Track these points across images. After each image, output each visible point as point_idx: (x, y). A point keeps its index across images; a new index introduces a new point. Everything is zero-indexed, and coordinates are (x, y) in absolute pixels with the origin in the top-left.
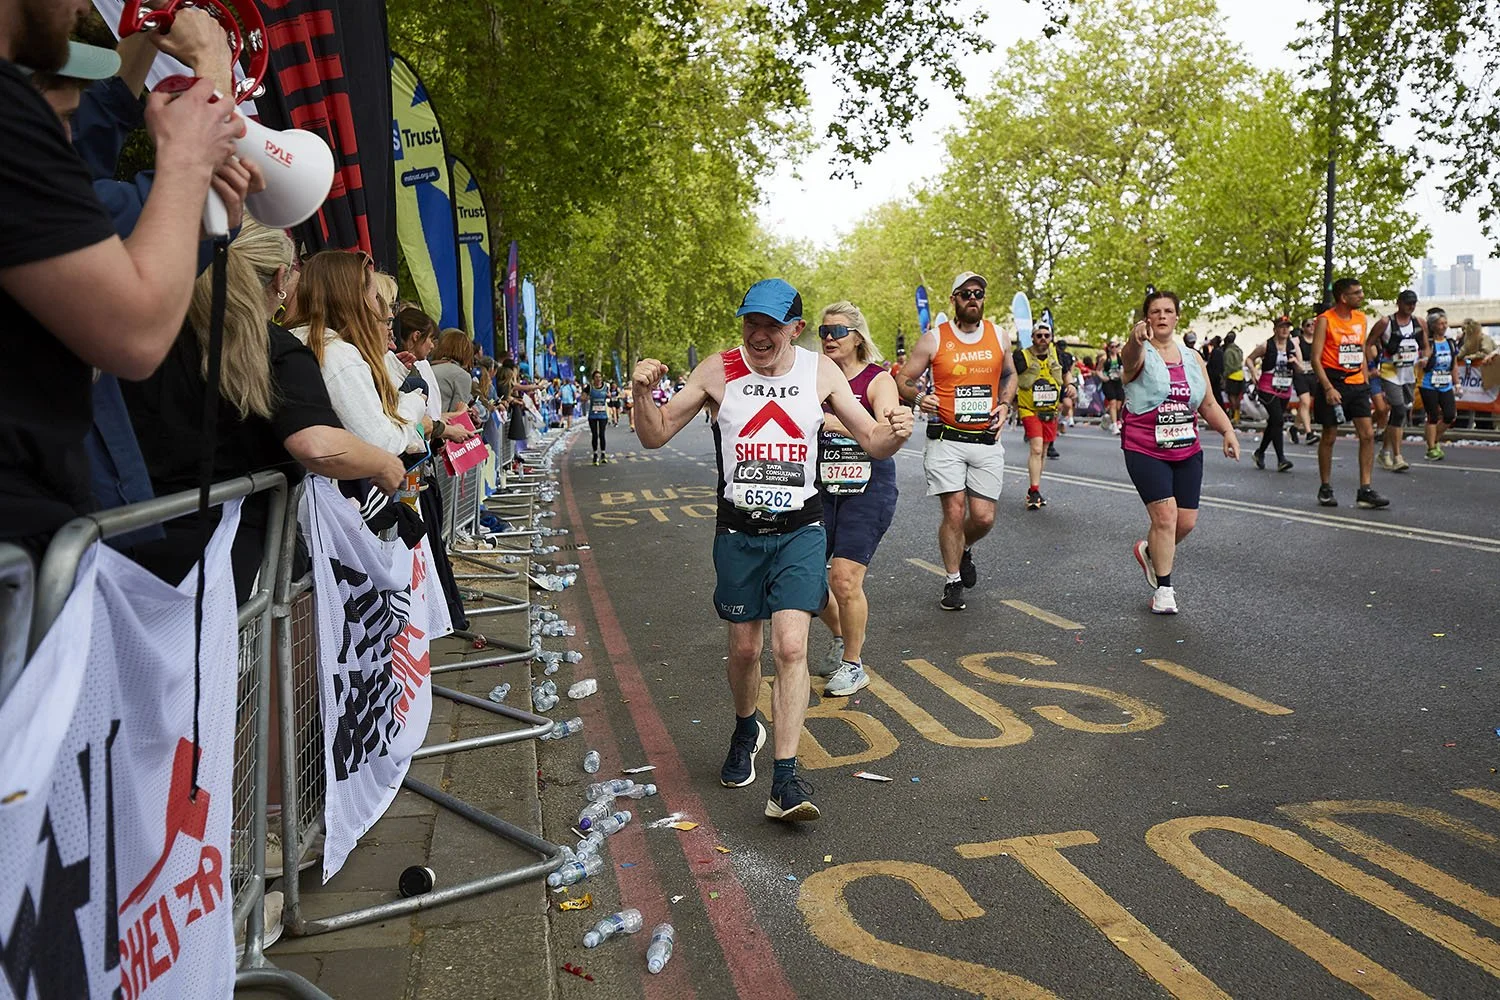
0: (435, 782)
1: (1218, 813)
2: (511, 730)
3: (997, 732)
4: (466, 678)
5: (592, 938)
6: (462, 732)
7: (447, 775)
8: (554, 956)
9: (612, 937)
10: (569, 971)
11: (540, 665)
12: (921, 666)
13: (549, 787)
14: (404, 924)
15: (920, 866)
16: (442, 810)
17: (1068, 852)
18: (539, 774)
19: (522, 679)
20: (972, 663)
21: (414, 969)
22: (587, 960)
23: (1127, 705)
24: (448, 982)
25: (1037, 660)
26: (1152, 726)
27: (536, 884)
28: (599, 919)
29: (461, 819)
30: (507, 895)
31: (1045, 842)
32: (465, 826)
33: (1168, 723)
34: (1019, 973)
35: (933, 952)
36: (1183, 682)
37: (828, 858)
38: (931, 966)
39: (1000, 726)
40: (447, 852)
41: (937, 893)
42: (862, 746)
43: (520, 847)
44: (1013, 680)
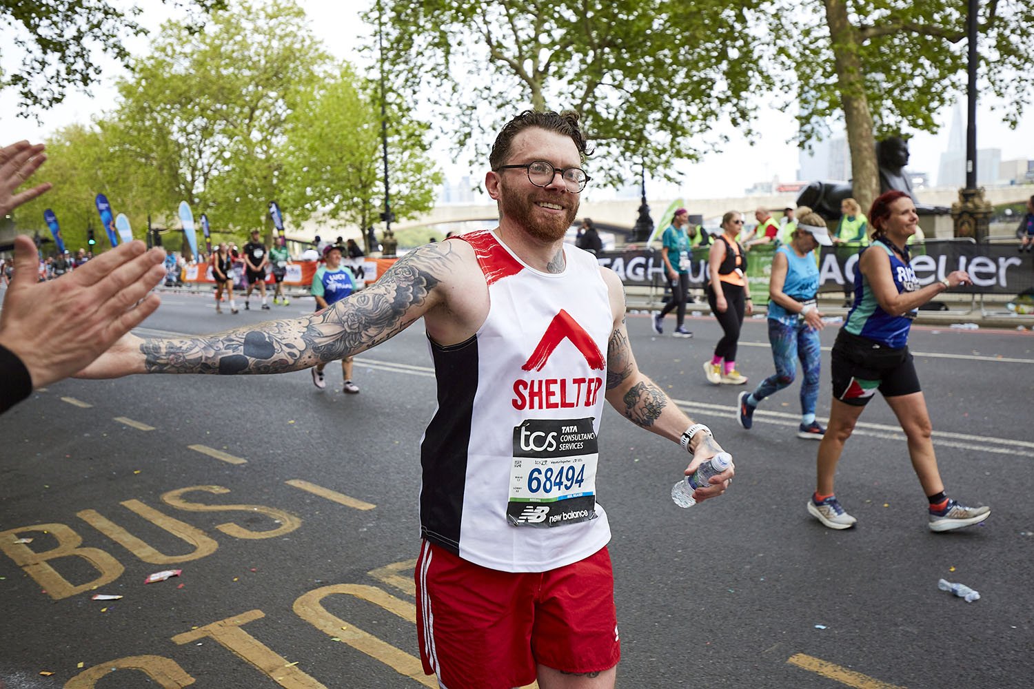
1: (335, 582)
3: (193, 548)
12: (134, 505)
15: (148, 656)
17: (247, 627)
20: (172, 498)
23: (278, 515)
25: (216, 490)
26: (294, 528)
31: (231, 623)
33: (304, 525)
36: (311, 494)
37: (80, 665)
39: (194, 544)
41: (162, 674)
44: (202, 507)
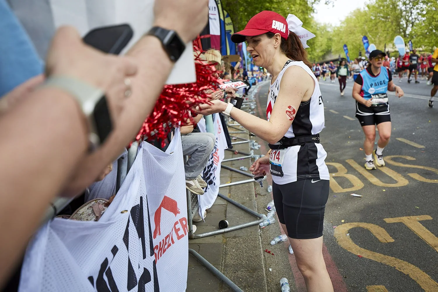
0: (226, 195)
2: (246, 179)
3: (396, 182)
4: (233, 163)
5: (273, 243)
6: (233, 179)
7: (230, 193)
8: (263, 247)
9: (279, 242)
10: (267, 252)
11: (253, 159)
13: (258, 196)
14: (221, 236)
15: (372, 224)
16: (229, 203)
17: (423, 222)
18: (255, 192)
19: (249, 164)
20: (387, 159)
21: (224, 250)
22: (272, 249)
24: (234, 254)
25: (409, 158)
27: (256, 226)
28: (275, 237)
29: (234, 206)
30: (249, 229)
31: (414, 219)
32: (235, 208)
34: (406, 261)
35: (378, 252)
37: (343, 221)
38: (377, 257)
39: (397, 180)
40: (231, 215)
41: (378, 234)
42: (352, 186)
43: (251, 215)
44: (402, 165)
